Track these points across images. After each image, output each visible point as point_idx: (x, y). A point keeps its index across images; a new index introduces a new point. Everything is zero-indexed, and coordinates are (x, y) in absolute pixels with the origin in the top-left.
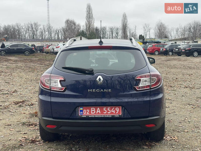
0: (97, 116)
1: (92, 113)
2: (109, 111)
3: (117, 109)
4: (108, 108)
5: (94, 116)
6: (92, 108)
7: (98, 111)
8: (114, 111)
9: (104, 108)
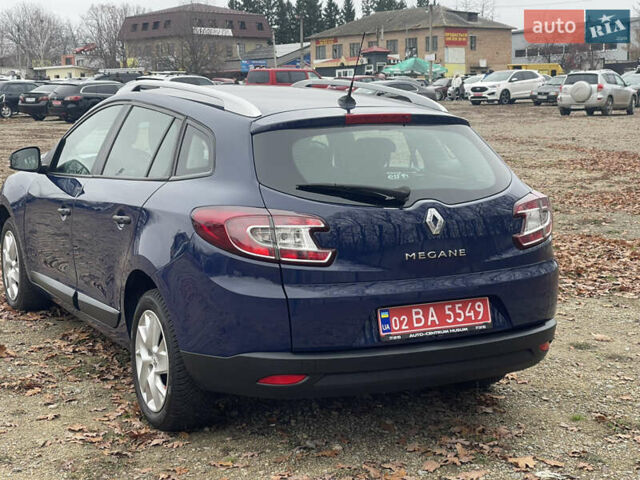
0: (430, 333)
1: (416, 325)
2: (459, 315)
3: (479, 307)
4: (457, 306)
5: (424, 332)
6: (414, 311)
7: (430, 319)
8: (472, 314)
9: (447, 307)
